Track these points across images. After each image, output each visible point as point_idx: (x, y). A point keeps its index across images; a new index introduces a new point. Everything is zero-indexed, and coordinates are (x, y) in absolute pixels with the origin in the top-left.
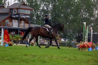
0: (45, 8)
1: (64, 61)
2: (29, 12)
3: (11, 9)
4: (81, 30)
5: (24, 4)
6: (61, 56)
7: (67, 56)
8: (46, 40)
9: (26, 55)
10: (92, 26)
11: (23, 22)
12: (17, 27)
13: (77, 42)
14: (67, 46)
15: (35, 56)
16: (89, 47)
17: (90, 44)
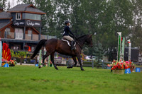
0: (63, 12)
1: (89, 89)
2: (38, 18)
3: (13, 14)
4: (114, 44)
5: (32, 6)
6: (85, 80)
7: (95, 80)
8: (64, 58)
9: (34, 80)
10: (130, 38)
11: (30, 32)
12: (22, 39)
13: (109, 60)
14: (95, 66)
15: (48, 81)
16: (125, 68)
17: (127, 64)
